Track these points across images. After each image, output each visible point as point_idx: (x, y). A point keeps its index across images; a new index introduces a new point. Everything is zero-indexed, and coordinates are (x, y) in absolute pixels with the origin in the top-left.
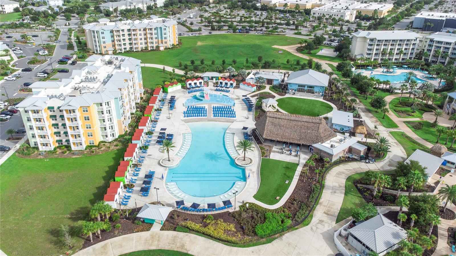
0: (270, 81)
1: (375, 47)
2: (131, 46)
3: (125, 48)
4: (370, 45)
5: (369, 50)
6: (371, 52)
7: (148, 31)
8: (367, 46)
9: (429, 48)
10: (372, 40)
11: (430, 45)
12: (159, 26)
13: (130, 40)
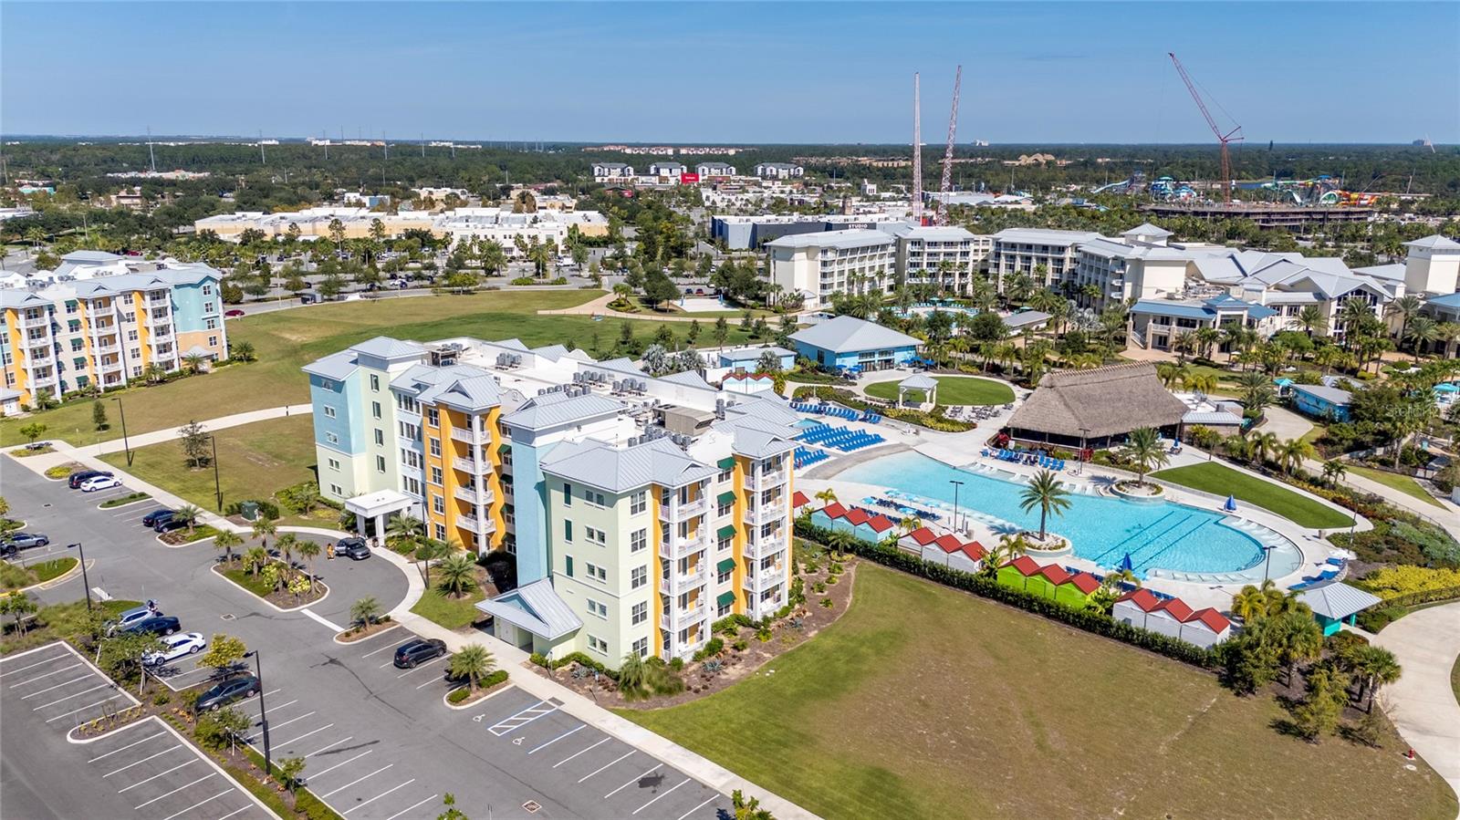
1: (836, 268)
2: (81, 373)
3: (62, 383)
4: (824, 264)
5: (824, 275)
6: (828, 281)
7: (148, 303)
8: (820, 269)
9: (914, 260)
10: (825, 251)
11: (913, 254)
12: (181, 281)
13: (77, 344)
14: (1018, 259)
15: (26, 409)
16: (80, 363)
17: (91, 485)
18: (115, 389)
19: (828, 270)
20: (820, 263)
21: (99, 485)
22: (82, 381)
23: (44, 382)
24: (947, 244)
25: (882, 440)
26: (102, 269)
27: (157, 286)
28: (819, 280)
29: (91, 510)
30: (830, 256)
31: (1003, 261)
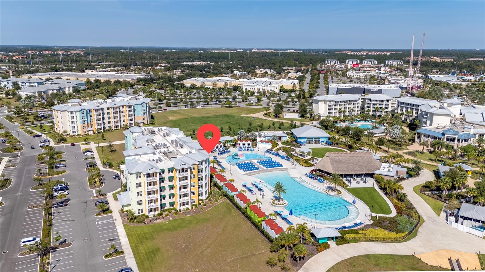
1: (334, 107)
2: (109, 125)
3: (104, 127)
4: (330, 106)
5: (329, 109)
6: (331, 111)
7: (127, 108)
8: (328, 107)
9: (368, 106)
10: (330, 102)
11: (368, 104)
12: (137, 103)
13: (109, 118)
14: (404, 108)
15: (94, 133)
16: (109, 123)
17: (87, 154)
18: (117, 129)
19: (331, 108)
20: (328, 106)
21: (88, 154)
22: (110, 127)
23: (99, 127)
24: (380, 101)
25: (282, 166)
26: (123, 99)
27: (130, 104)
28: (328, 111)
29: (82, 160)
30: (332, 103)
31: (400, 108)
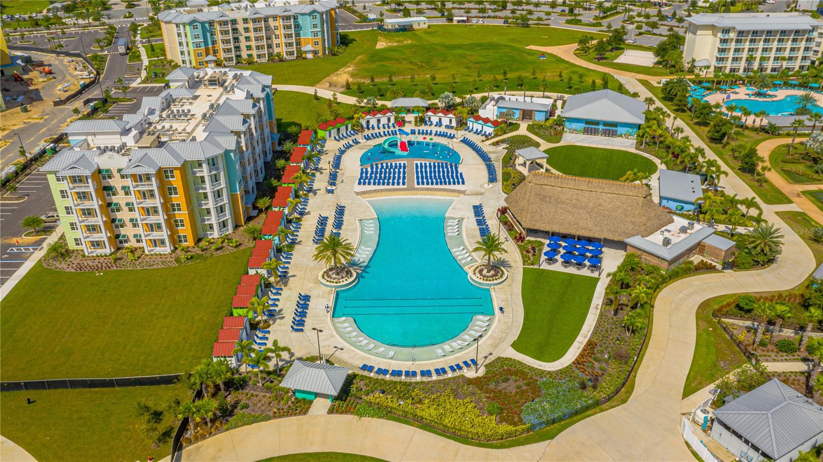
0: (527, 114)
1: (733, 46)
2: (249, 52)
3: (238, 56)
4: (724, 41)
5: (722, 51)
6: (724, 55)
7: (282, 22)
10: (726, 31)
12: (302, 12)
13: (248, 39)
16: (249, 48)
19: (725, 46)
20: (718, 41)
22: (250, 56)
23: (229, 55)
27: (286, 14)
28: (716, 54)
30: (731, 34)
